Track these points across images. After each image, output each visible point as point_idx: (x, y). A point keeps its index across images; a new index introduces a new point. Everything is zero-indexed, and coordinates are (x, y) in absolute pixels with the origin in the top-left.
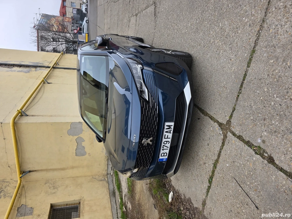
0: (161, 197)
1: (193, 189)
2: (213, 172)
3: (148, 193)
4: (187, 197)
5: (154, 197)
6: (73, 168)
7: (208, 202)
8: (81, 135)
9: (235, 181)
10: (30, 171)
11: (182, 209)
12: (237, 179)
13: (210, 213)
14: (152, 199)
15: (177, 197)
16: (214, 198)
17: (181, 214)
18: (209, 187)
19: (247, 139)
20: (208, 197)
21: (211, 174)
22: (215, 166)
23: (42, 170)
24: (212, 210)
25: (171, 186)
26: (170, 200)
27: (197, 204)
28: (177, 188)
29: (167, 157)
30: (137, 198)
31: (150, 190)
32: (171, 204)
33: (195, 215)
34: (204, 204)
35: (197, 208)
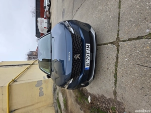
0: (84, 102)
1: (104, 88)
2: (116, 70)
3: (76, 103)
4: (100, 95)
5: (79, 104)
6: (38, 103)
7: (118, 91)
8: (42, 86)
9: (137, 66)
10: (15, 110)
11: (99, 104)
12: (139, 63)
13: (123, 98)
14: (78, 105)
15: (94, 98)
16: (123, 85)
17: (99, 107)
18: (116, 81)
19: (136, 36)
20: (117, 87)
21: (114, 72)
22: (116, 66)
23: (21, 108)
24: (124, 94)
25: (88, 93)
26: (90, 101)
27: (109, 96)
28: (92, 93)
29: (89, 67)
30: (69, 109)
31: (77, 100)
32: (91, 103)
33: (109, 104)
34: (115, 93)
35: (110, 99)
